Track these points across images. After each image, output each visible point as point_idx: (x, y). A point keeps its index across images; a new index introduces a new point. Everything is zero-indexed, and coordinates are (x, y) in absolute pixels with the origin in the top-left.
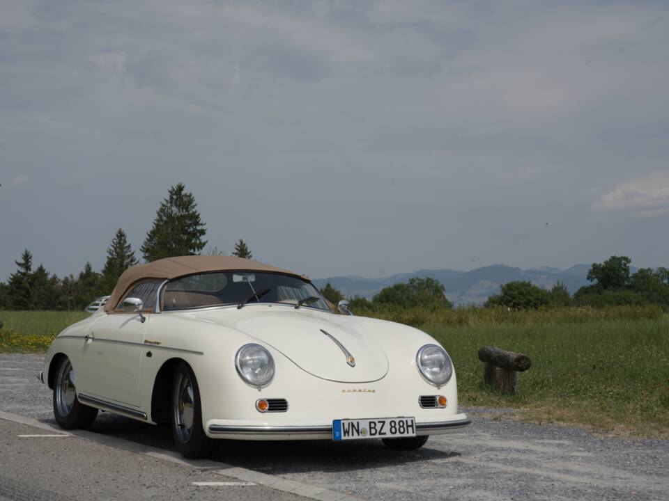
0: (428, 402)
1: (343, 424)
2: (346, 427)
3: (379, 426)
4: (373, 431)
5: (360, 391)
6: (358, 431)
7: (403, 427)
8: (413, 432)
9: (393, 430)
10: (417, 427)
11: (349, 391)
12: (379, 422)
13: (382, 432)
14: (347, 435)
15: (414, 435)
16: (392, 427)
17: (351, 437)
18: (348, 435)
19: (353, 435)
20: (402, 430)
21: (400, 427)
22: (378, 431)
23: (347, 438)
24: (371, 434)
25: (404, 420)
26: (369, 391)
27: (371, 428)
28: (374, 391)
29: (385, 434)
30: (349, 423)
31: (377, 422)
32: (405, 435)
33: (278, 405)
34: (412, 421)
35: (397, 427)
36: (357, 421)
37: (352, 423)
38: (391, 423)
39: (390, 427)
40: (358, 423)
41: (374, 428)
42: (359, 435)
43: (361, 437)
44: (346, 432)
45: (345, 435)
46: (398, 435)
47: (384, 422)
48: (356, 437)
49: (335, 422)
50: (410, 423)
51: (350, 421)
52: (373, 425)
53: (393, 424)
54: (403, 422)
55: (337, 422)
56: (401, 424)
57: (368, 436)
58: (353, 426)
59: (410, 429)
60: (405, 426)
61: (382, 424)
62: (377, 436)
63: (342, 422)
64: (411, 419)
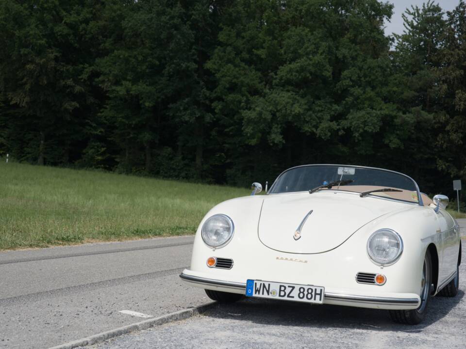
0: (365, 278)
1: (256, 284)
2: (258, 286)
3: (288, 290)
4: (282, 293)
5: (291, 260)
6: (268, 292)
7: (311, 293)
8: (320, 300)
9: (301, 295)
10: (325, 296)
11: (282, 259)
12: (289, 287)
13: (291, 295)
14: (257, 292)
15: (321, 302)
16: (300, 292)
17: (261, 296)
18: (259, 294)
19: (263, 294)
20: (309, 296)
21: (308, 293)
22: (287, 294)
23: (257, 295)
24: (280, 296)
25: (314, 288)
26: (300, 261)
27: (280, 290)
28: (306, 262)
29: (293, 297)
30: (261, 284)
31: (287, 287)
32: (312, 301)
33: (224, 263)
34: (321, 290)
35: (306, 293)
36: (269, 283)
37: (264, 284)
38: (300, 289)
39: (299, 292)
40: (269, 285)
41: (284, 291)
42: (268, 294)
43: (270, 297)
44: (258, 291)
45: (256, 293)
46: (305, 300)
47: (293, 288)
48: (266, 296)
49: (248, 281)
50: (318, 292)
51: (262, 283)
52: (283, 288)
53: (302, 290)
54: (312, 290)
55: (250, 282)
56: (310, 291)
57: (277, 297)
58: (264, 286)
59: (318, 297)
60: (313, 294)
61: (291, 288)
62: (286, 298)
63: (255, 282)
64: (320, 288)
